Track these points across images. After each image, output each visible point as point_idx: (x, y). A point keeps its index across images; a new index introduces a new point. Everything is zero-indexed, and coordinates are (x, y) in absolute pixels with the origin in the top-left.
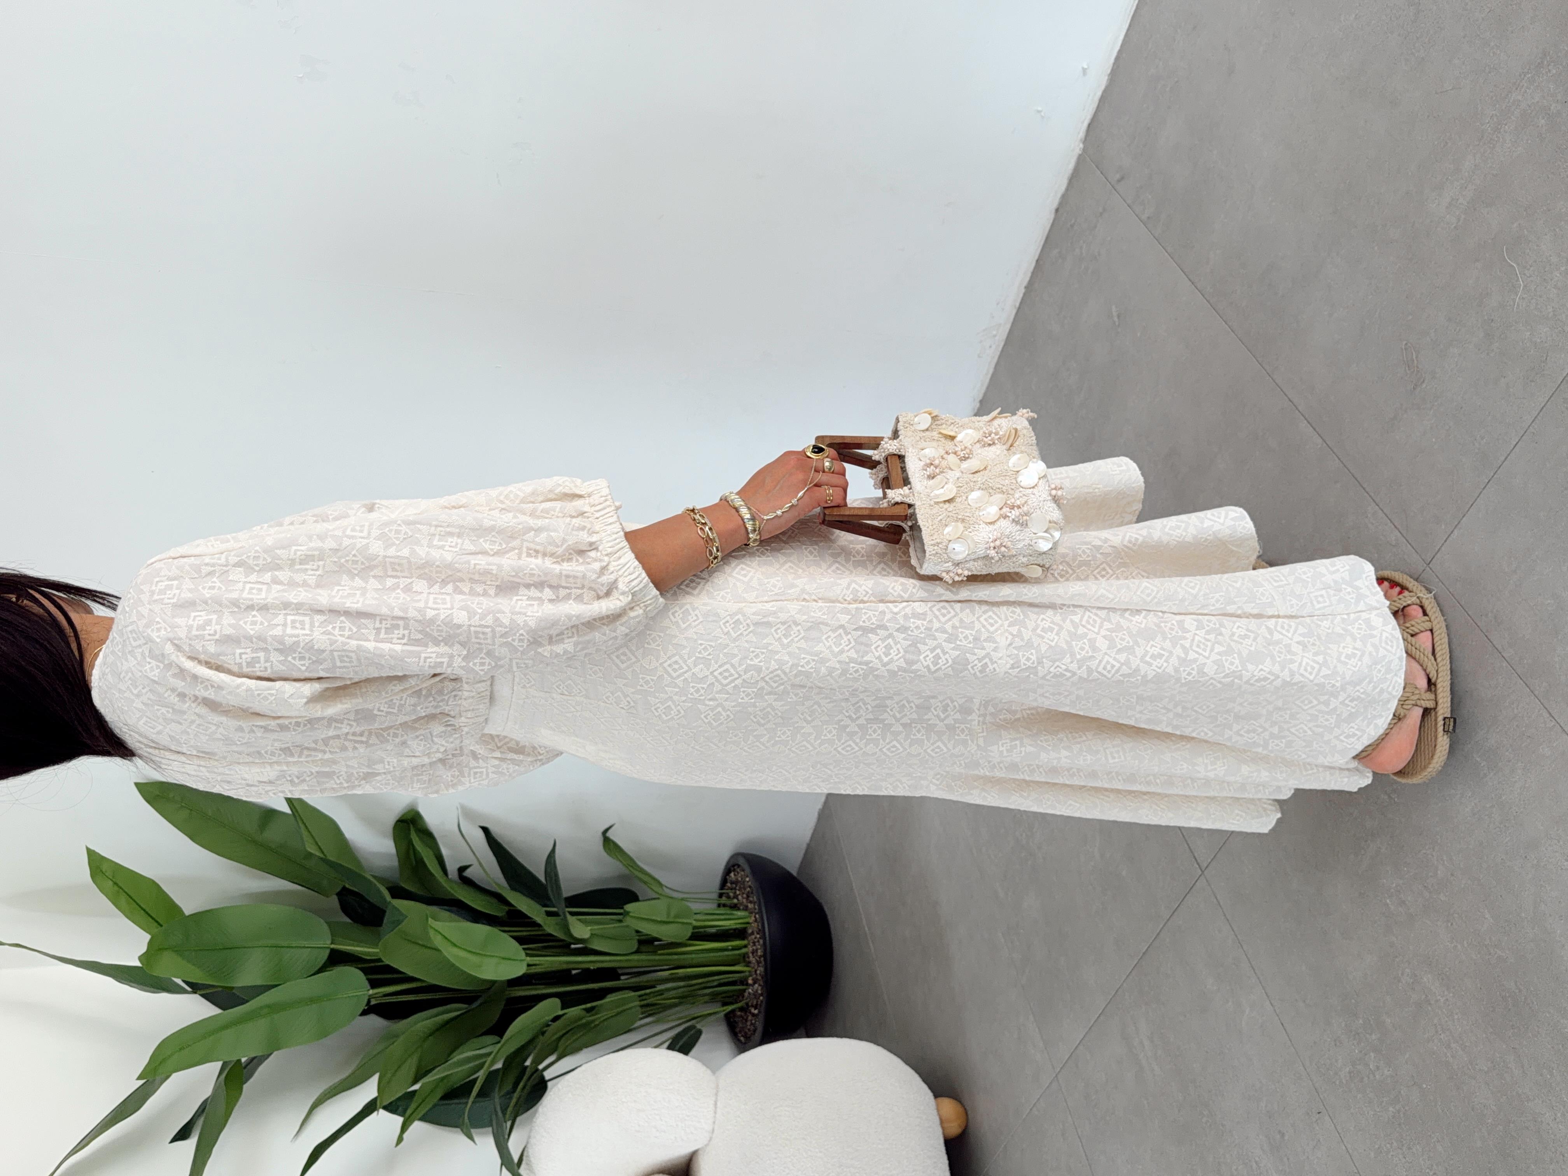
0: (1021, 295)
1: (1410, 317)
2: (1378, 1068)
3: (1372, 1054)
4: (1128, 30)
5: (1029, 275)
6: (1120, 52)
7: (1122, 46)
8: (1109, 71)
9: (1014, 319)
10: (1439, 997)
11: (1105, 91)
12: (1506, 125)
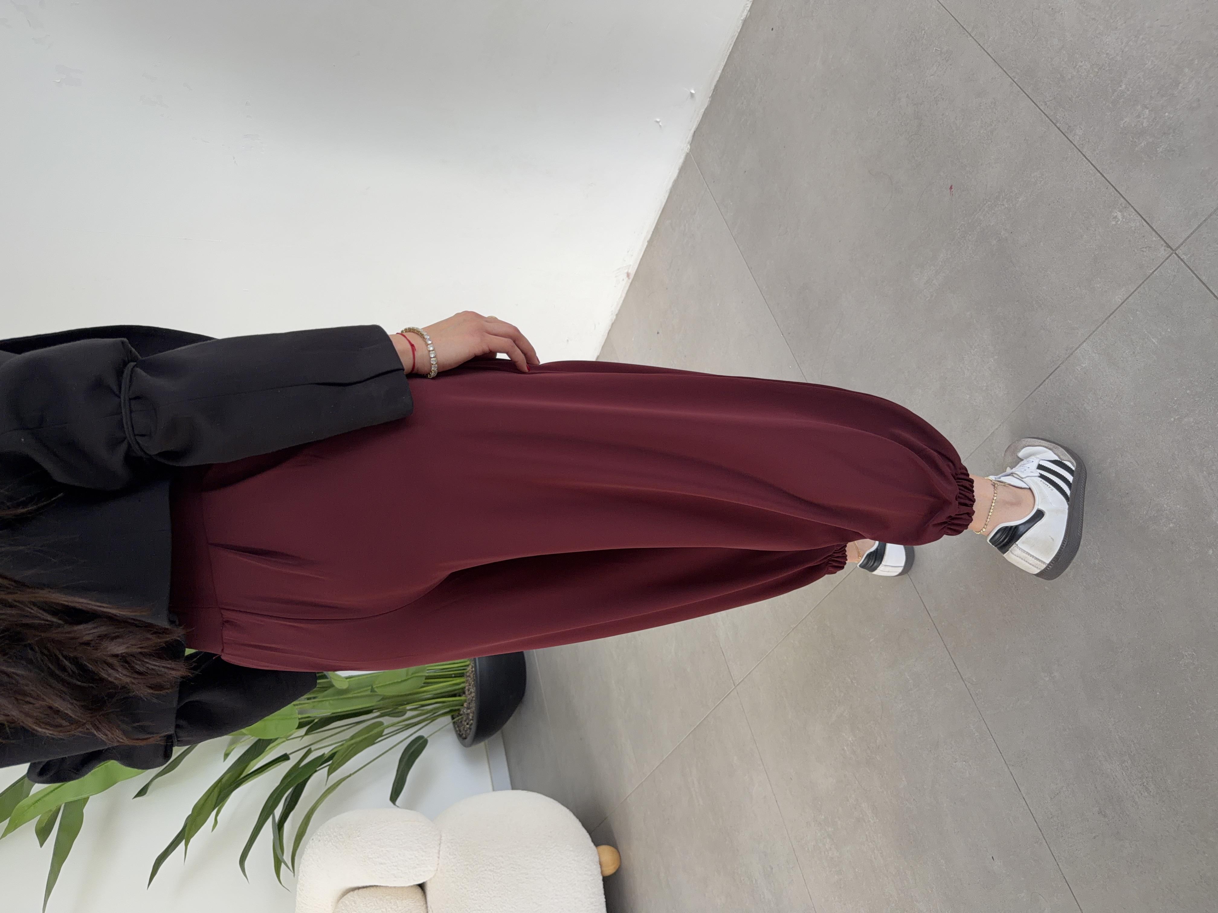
0: (645, 247)
2: (831, 849)
4: (725, 66)
5: (651, 233)
6: (718, 81)
7: (720, 78)
8: (711, 95)
9: (640, 262)
11: (706, 109)
12: (970, 235)
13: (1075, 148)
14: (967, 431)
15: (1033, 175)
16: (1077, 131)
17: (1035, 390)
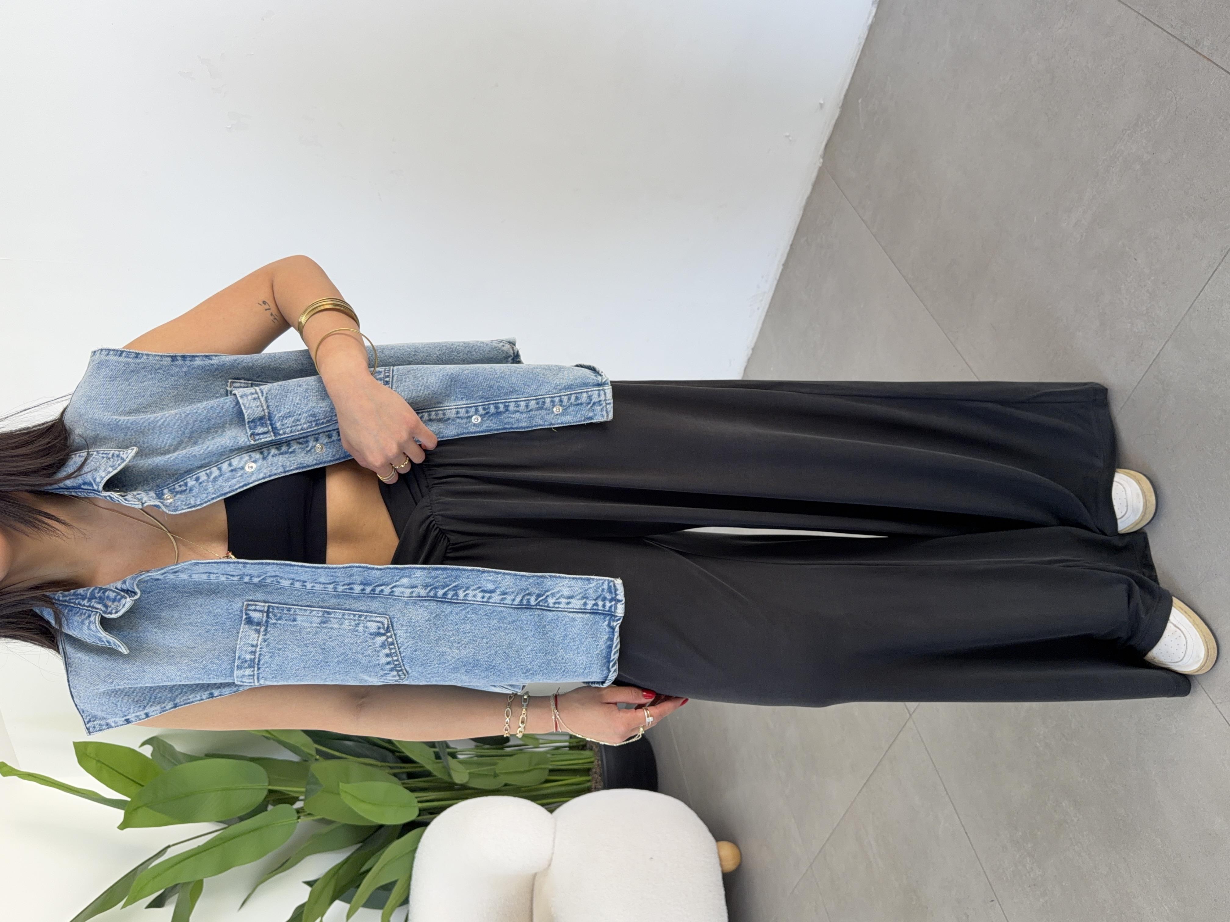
0: (780, 270)
1: (1049, 307)
2: (1032, 868)
3: (1028, 859)
4: (853, 74)
5: (785, 255)
6: (848, 90)
7: (849, 86)
8: (840, 106)
9: (776, 288)
10: (1073, 818)
11: (837, 120)
12: (1113, 167)
13: (1205, 60)
14: (1132, 361)
15: (1168, 94)
16: (1205, 43)
17: (1195, 300)
